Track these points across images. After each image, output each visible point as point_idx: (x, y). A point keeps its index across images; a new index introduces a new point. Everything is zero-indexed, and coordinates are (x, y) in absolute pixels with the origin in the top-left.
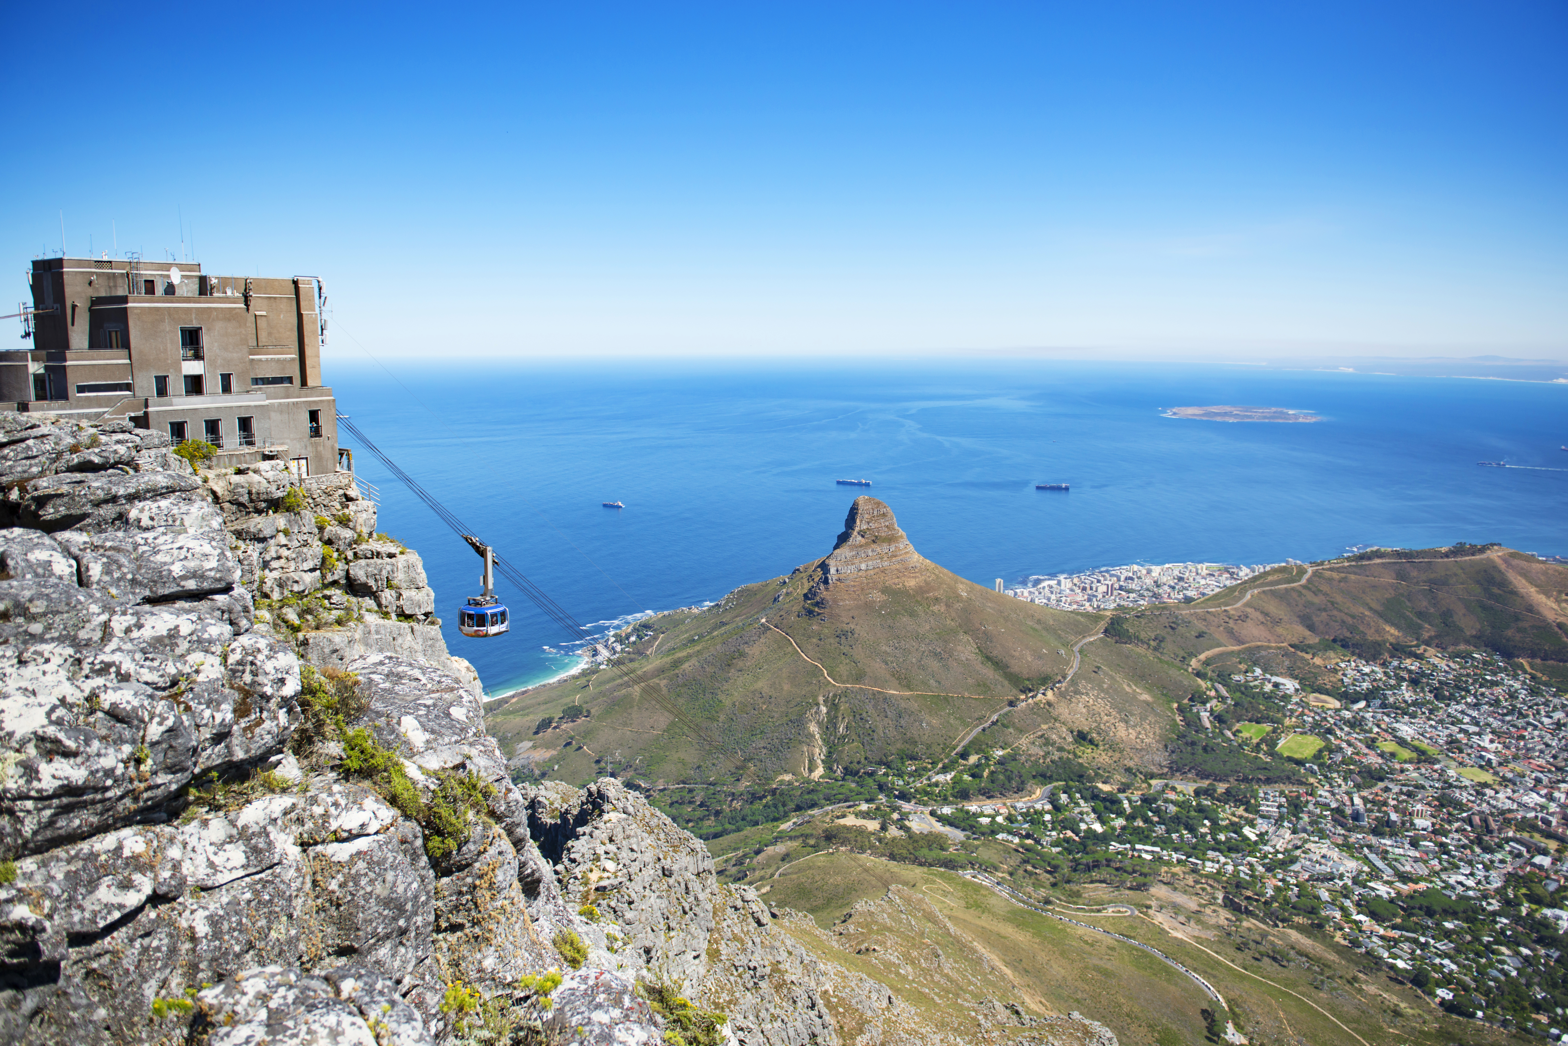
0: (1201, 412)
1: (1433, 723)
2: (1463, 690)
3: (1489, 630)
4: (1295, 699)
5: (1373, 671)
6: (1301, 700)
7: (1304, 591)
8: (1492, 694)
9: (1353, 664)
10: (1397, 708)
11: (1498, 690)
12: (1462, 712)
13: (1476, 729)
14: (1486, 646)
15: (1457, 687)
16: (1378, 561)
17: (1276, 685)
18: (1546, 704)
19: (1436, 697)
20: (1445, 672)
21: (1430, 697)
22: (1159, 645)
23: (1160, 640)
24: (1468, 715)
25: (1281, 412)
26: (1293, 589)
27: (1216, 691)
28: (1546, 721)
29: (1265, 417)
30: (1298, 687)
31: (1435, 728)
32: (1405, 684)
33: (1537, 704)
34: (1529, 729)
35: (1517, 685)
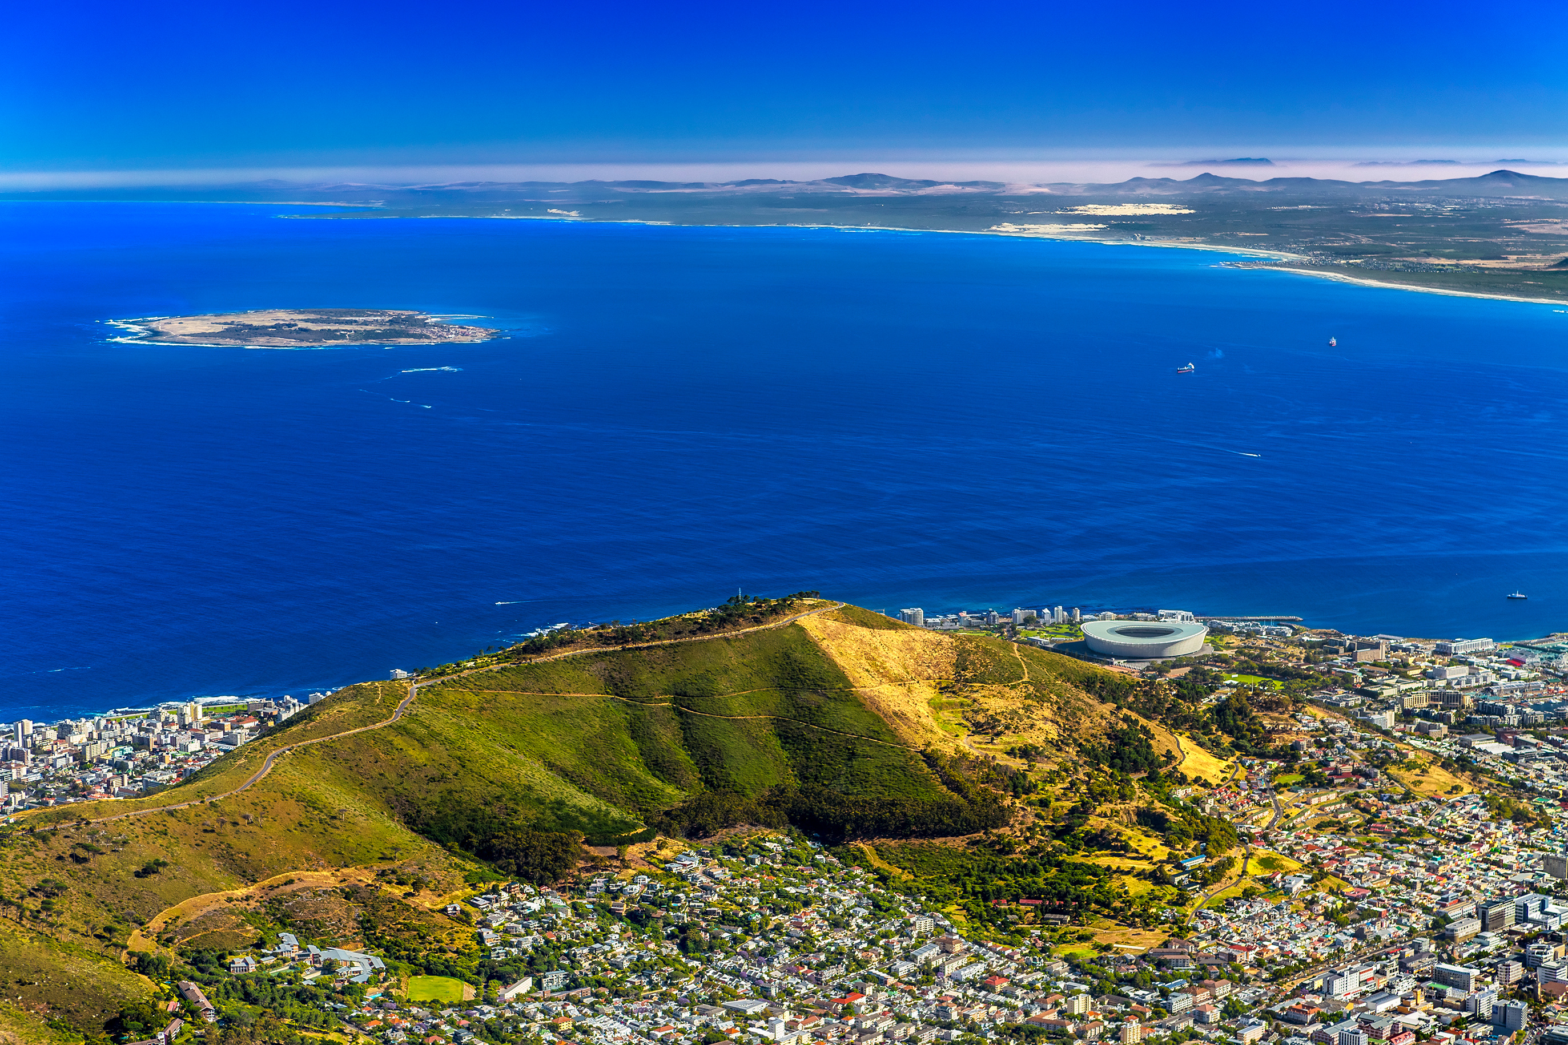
0: (220, 328)
1: (673, 1005)
2: (736, 923)
3: (793, 783)
4: (373, 993)
5: (548, 908)
6: (387, 994)
7: (398, 741)
8: (798, 925)
9: (505, 896)
10: (600, 984)
11: (809, 916)
12: (736, 973)
13: (761, 1007)
14: (793, 821)
15: (725, 919)
16: (568, 652)
17: (329, 968)
18: (903, 932)
19: (683, 947)
20: (704, 888)
21: (671, 949)
22: (46, 907)
23: (49, 891)
24: (748, 978)
25: (411, 321)
26: (374, 736)
27: (181, 996)
28: (904, 968)
29: (369, 335)
30: (379, 964)
31: (676, 1016)
32: (616, 928)
33: (885, 936)
34: (869, 990)
35: (848, 899)
